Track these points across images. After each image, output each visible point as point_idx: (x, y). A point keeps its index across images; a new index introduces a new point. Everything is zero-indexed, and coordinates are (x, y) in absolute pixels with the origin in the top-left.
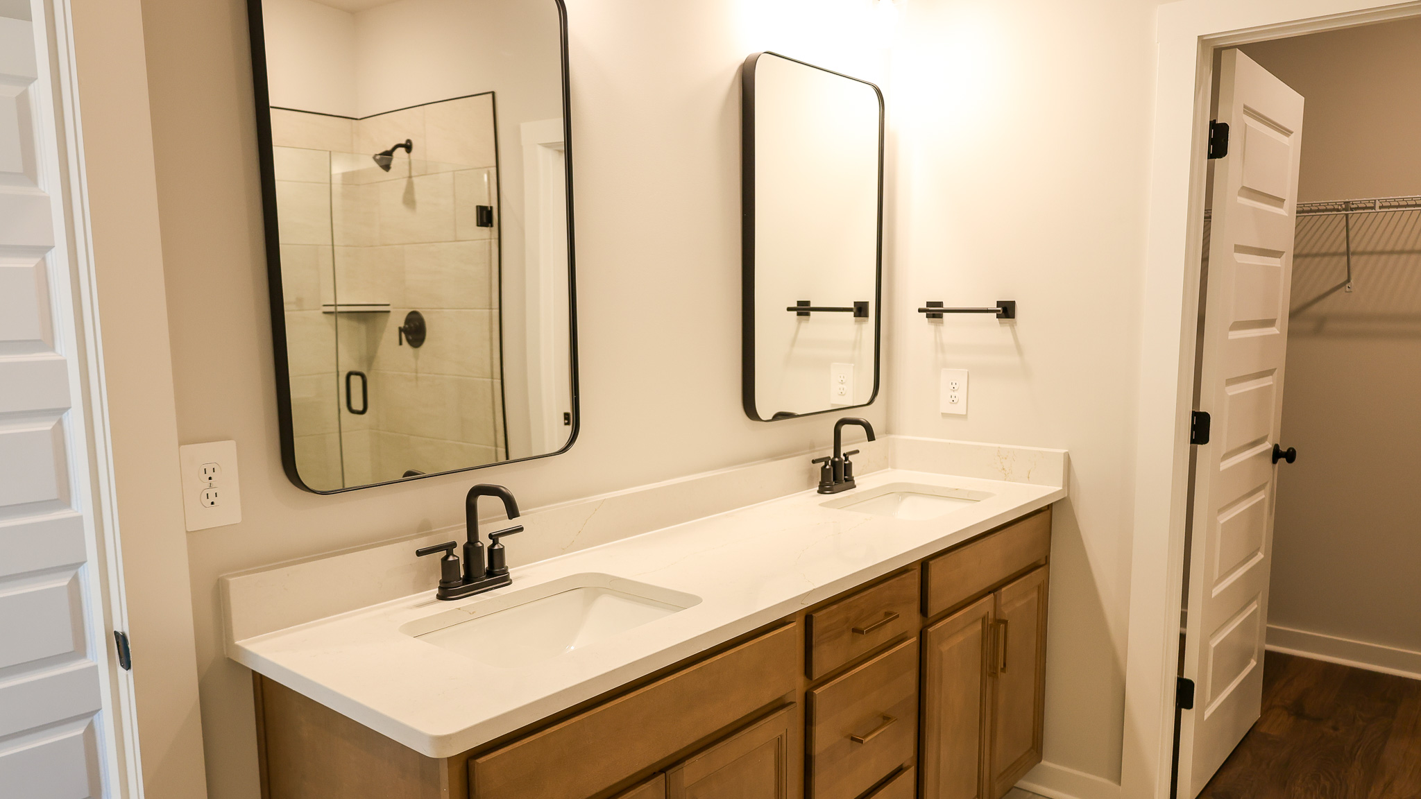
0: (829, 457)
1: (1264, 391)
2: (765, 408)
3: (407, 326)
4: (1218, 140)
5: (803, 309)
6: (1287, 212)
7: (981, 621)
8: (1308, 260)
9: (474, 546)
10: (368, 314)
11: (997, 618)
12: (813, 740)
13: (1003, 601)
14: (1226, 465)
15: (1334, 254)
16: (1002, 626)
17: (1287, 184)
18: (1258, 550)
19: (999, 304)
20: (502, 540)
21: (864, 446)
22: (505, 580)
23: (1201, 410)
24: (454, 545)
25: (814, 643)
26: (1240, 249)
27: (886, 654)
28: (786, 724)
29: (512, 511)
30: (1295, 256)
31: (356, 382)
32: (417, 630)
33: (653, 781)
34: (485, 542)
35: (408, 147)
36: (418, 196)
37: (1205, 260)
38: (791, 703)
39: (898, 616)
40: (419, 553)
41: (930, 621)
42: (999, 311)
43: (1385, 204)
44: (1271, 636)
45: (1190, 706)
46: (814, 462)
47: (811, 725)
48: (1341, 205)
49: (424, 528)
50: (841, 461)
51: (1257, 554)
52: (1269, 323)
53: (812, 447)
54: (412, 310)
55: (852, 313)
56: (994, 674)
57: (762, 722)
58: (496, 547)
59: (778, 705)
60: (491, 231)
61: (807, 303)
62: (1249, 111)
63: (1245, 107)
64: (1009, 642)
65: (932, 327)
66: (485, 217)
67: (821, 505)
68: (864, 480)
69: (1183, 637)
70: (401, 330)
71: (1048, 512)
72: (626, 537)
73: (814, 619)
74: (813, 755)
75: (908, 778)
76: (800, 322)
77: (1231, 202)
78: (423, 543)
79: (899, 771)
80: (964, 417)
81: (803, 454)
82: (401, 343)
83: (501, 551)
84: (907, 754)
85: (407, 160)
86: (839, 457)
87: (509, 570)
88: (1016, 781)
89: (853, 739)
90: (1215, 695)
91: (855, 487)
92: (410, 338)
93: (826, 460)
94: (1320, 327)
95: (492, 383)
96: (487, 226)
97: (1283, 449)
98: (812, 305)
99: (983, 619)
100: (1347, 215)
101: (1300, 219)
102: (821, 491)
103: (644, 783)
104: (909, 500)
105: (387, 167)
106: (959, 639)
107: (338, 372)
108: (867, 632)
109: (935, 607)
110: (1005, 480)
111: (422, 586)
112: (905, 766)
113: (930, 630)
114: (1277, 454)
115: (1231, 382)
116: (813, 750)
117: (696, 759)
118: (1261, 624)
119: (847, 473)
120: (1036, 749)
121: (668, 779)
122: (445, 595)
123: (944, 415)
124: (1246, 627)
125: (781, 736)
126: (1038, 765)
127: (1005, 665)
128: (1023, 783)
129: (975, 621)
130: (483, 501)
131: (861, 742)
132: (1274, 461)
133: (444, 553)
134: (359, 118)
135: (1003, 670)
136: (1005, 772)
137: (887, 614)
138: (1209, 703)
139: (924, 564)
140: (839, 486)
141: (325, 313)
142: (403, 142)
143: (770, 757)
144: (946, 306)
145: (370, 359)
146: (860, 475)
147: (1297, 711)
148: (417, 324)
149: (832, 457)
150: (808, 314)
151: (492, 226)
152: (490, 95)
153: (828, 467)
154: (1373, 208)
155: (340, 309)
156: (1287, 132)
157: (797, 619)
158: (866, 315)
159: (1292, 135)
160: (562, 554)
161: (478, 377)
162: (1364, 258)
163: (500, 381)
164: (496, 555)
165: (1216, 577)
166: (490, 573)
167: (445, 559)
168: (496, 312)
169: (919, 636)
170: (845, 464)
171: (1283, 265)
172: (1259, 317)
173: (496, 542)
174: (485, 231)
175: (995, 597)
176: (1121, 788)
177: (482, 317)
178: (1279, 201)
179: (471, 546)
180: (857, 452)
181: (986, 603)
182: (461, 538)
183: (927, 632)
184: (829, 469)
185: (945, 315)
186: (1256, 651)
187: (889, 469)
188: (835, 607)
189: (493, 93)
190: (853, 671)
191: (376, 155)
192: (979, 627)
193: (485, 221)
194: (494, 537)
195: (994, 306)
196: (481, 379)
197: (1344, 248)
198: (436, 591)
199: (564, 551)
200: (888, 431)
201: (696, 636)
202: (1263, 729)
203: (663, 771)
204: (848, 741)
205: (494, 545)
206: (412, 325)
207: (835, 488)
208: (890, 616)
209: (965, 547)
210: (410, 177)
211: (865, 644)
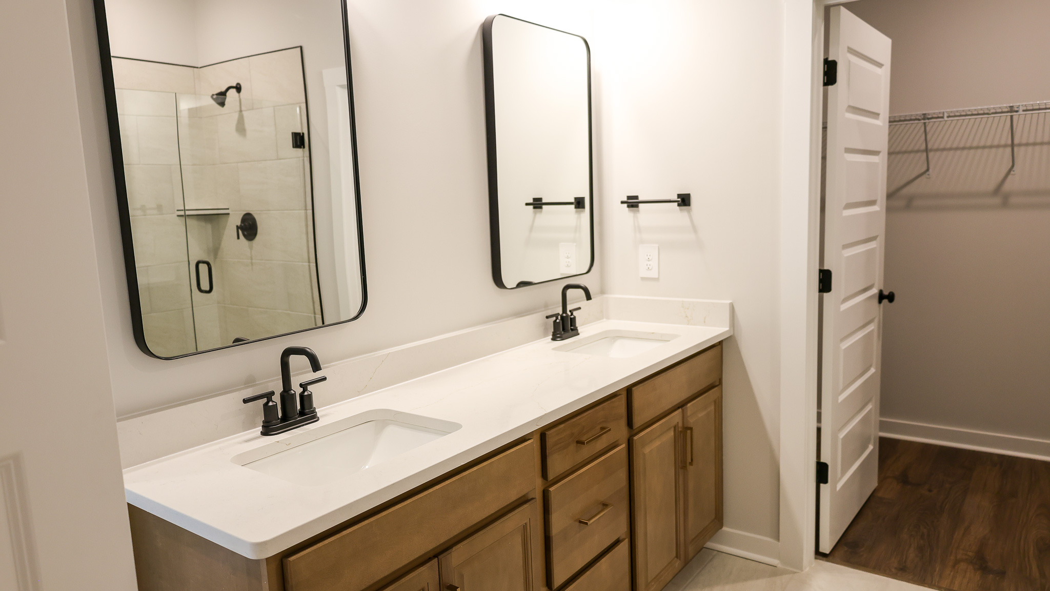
0: (559, 314)
1: (870, 252)
2: (509, 279)
3: (243, 225)
4: (830, 73)
5: (537, 204)
6: (882, 123)
7: (673, 429)
8: (899, 156)
9: (289, 394)
10: (214, 216)
11: (686, 426)
12: (551, 525)
13: (689, 414)
14: (844, 307)
15: (917, 151)
16: (689, 432)
17: (881, 102)
18: (871, 366)
19: (679, 196)
20: (310, 388)
21: (584, 303)
22: (313, 418)
23: (826, 268)
24: (273, 393)
25: (548, 454)
26: (849, 150)
27: (603, 458)
28: (530, 515)
29: (316, 366)
30: (890, 154)
31: (203, 268)
32: (245, 460)
33: (428, 565)
34: (297, 390)
35: (238, 88)
36: (248, 125)
37: (824, 158)
38: (533, 499)
39: (610, 430)
40: (245, 401)
41: (635, 431)
42: (679, 201)
43: (951, 114)
44: (883, 426)
45: (826, 482)
46: (547, 317)
47: (549, 514)
48: (920, 116)
49: (249, 382)
50: (567, 316)
51: (870, 369)
52: (872, 203)
53: (546, 306)
54: (245, 212)
55: (573, 206)
56: (684, 467)
57: (510, 515)
58: (306, 393)
59: (523, 501)
60: (303, 151)
61: (540, 199)
62: (851, 51)
63: (849, 48)
64: (694, 442)
65: (631, 214)
66: (299, 141)
67: (554, 349)
68: (585, 329)
69: (819, 430)
70: (238, 227)
71: (719, 347)
72: (407, 380)
73: (547, 436)
74: (551, 535)
75: (624, 547)
76: (535, 213)
77: (841, 117)
78: (249, 393)
79: (617, 542)
80: (657, 279)
81: (539, 312)
82: (238, 238)
83: (310, 396)
84: (622, 529)
85: (238, 99)
86: (566, 313)
87: (317, 410)
88: (705, 543)
89: (580, 522)
90: (844, 472)
91: (579, 334)
92: (246, 233)
93: (556, 315)
94: (910, 204)
95: (309, 266)
96: (300, 147)
97: (886, 293)
98: (544, 201)
99: (675, 427)
100: (925, 123)
101: (892, 127)
102: (554, 339)
103: (422, 566)
104: (619, 342)
105: (222, 104)
106: (657, 443)
107: (189, 261)
108: (587, 443)
109: (638, 421)
110: (688, 324)
111: (251, 426)
112: (621, 539)
113: (635, 438)
114: (881, 297)
115: (846, 247)
116: (551, 533)
117: (460, 545)
118: (876, 418)
119: (573, 324)
120: (718, 519)
121: (440, 561)
122: (267, 431)
123: (643, 279)
124: (865, 420)
125: (526, 523)
126: (720, 530)
127: (692, 460)
128: (710, 544)
129: (670, 429)
130: (293, 360)
131: (587, 524)
132: (880, 302)
133: (265, 400)
134: (199, 66)
135: (691, 464)
136: (695, 538)
137: (602, 429)
138: (840, 479)
139: (629, 390)
140: (567, 334)
141: (178, 216)
142: (235, 85)
143: (518, 540)
144: (641, 199)
145: (216, 250)
146: (583, 325)
147: (904, 479)
148: (251, 223)
149: (561, 313)
150: (541, 208)
151: (304, 147)
152: (299, 49)
153: (558, 321)
154: (943, 117)
155: (188, 213)
156: (880, 65)
157: (534, 436)
158: (583, 207)
159: (883, 68)
160: (358, 396)
161: (298, 262)
162: (938, 153)
163: (315, 264)
164: (306, 399)
165: (841, 387)
166: (302, 413)
167: (266, 405)
168: (310, 212)
169: (627, 444)
170: (571, 318)
171: (880, 161)
172: (865, 199)
173: (305, 389)
174: (299, 151)
175: (683, 411)
176: (779, 543)
177: (300, 215)
178: (875, 115)
179: (285, 394)
180: (580, 308)
181: (676, 416)
182: (278, 388)
183: (633, 440)
184: (559, 322)
185: (640, 205)
186: (872, 438)
187: (604, 320)
188: (562, 426)
189: (301, 47)
190: (578, 472)
191: (213, 95)
192: (671, 433)
193: (298, 143)
194: (304, 386)
195: (675, 198)
196: (301, 263)
197: (923, 147)
198: (260, 429)
199: (359, 393)
200: (602, 292)
201: (456, 454)
202: (880, 494)
203: (436, 556)
204: (577, 523)
205: (304, 391)
206: (247, 224)
207: (564, 336)
208: (604, 430)
209: (659, 376)
210: (241, 111)
211: (586, 452)
